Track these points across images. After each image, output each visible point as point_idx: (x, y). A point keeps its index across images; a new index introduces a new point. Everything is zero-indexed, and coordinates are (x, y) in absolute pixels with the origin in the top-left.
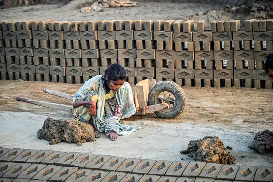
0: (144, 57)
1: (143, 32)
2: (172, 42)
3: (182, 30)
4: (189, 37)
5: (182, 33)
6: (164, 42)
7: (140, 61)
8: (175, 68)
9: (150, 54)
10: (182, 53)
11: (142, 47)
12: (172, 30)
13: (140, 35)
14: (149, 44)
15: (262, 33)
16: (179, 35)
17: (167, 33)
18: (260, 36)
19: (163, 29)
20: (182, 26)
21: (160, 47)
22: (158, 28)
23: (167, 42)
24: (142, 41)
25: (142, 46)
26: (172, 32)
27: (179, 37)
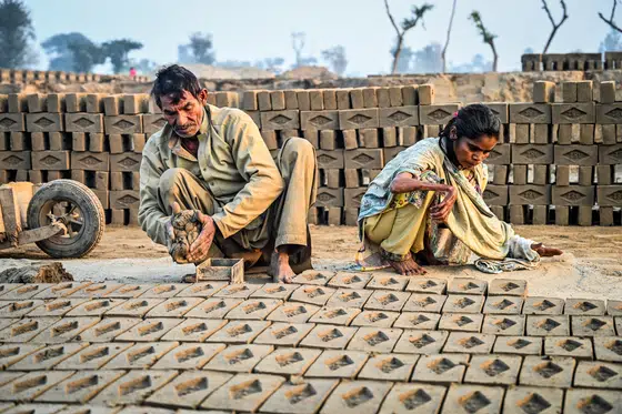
0: (46, 167)
1: (44, 115)
2: (102, 136)
3: (122, 111)
4: (136, 124)
5: (123, 117)
6: (87, 135)
7: (39, 174)
8: (110, 188)
9: (58, 160)
10: (123, 157)
11: (42, 146)
12: (103, 110)
13: (37, 122)
14: (57, 139)
15: (278, 113)
16: (117, 120)
17: (92, 117)
18: (274, 119)
19: (84, 109)
20: (122, 103)
21: (79, 144)
22: (74, 106)
23: (92, 134)
24: (41, 134)
25: (42, 143)
26: (101, 115)
27: (117, 124)
